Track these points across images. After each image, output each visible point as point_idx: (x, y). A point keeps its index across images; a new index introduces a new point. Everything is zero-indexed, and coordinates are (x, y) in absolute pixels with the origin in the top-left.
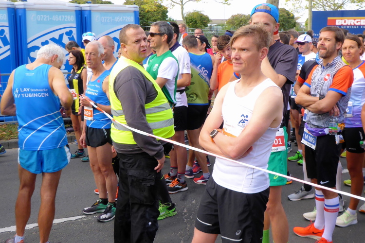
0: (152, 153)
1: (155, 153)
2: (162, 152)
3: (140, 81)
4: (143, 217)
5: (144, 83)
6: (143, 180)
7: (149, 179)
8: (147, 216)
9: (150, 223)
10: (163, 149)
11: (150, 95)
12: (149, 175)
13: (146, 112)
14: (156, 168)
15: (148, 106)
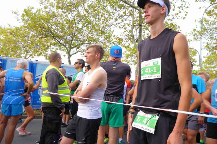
0: (59, 107)
1: (60, 107)
2: (63, 107)
3: (57, 75)
4: (51, 138)
5: (59, 76)
6: (54, 120)
7: (57, 120)
8: (53, 138)
9: (54, 142)
10: (64, 105)
11: (61, 82)
12: (57, 118)
13: (58, 89)
14: (60, 115)
15: (59, 86)
